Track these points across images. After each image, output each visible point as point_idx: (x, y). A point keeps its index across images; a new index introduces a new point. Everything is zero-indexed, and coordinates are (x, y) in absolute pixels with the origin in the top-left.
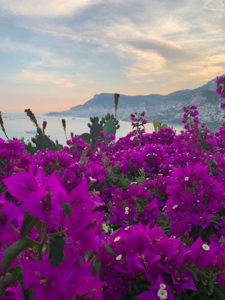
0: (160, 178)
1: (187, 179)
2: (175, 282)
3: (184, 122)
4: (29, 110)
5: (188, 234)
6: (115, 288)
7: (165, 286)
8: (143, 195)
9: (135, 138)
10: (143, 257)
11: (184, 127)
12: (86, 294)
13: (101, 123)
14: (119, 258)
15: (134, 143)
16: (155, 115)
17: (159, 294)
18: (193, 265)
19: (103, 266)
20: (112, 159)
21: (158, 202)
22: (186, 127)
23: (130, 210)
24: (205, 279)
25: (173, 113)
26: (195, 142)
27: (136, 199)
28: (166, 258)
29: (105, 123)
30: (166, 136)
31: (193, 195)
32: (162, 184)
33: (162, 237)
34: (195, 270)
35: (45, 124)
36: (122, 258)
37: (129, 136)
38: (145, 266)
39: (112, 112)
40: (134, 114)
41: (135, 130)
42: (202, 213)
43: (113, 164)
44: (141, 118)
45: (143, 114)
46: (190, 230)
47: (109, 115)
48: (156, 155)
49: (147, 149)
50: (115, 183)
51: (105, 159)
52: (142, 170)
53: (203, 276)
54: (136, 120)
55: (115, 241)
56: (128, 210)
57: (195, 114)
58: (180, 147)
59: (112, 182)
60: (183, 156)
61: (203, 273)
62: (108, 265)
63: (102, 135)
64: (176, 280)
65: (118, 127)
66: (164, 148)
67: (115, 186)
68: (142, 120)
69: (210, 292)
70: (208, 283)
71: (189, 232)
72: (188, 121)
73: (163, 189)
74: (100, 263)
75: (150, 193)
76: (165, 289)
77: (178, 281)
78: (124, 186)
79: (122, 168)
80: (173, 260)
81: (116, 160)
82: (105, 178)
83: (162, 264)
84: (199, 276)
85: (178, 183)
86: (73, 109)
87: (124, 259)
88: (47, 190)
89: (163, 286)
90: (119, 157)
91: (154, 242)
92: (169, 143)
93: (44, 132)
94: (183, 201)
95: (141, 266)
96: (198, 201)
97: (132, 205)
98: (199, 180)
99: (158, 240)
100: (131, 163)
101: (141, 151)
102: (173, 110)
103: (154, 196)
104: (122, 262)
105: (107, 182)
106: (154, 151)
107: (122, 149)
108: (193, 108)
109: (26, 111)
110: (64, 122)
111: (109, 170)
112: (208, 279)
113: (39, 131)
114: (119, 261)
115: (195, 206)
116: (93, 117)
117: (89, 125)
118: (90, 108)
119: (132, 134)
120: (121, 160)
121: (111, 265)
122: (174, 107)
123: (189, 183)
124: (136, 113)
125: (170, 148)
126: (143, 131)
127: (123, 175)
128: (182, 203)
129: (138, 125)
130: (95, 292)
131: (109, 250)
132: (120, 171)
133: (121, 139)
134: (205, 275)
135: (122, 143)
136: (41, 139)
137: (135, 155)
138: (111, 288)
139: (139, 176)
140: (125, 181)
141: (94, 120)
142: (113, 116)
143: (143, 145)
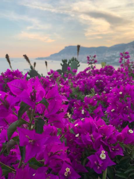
0: (104, 95)
1: (121, 93)
2: (111, 151)
3: (120, 62)
4: (25, 55)
5: (120, 126)
6: (75, 153)
7: (104, 152)
8: (93, 104)
9: (89, 72)
10: (92, 135)
11: (120, 65)
12: (57, 152)
13: (69, 63)
14: (77, 135)
15: (89, 75)
16: (102, 59)
17: (101, 156)
18: (123, 142)
19: (68, 141)
20: (74, 84)
21: (103, 109)
22: (122, 65)
23: (85, 112)
24: (129, 151)
25: (113, 58)
26: (127, 73)
27: (88, 105)
28: (106, 137)
29: (71, 63)
30: (109, 71)
31: (124, 103)
32: (105, 98)
33: (104, 125)
34: (123, 145)
35: (35, 64)
36: (79, 136)
37: (86, 70)
38: (93, 141)
39: (76, 57)
40: (89, 56)
41: (89, 67)
42: (129, 114)
43: (75, 87)
44: (93, 59)
45: (95, 57)
46: (121, 124)
47: (73, 58)
48: (102, 81)
49: (96, 77)
50: (76, 97)
51: (70, 84)
52: (93, 89)
53: (128, 149)
54: (90, 60)
55: (75, 126)
56: (84, 112)
57: (127, 57)
58: (117, 77)
59: (74, 96)
60: (119, 82)
61: (128, 147)
62: (71, 140)
63: (69, 69)
64: (112, 150)
65: (79, 66)
66: (107, 78)
67: (76, 99)
68: (94, 60)
69: (132, 158)
70: (131, 153)
71: (121, 125)
72: (123, 62)
73: (105, 100)
74: (66, 139)
75: (98, 103)
76: (105, 154)
77: (113, 151)
78: (81, 99)
79: (81, 89)
80: (110, 139)
81: (77, 84)
82: (70, 94)
83: (104, 140)
84: (126, 149)
85: (115, 96)
86: (52, 55)
87: (80, 136)
88: (33, 88)
89: (103, 152)
90: (79, 83)
91: (99, 127)
92: (110, 75)
93: (34, 68)
94: (118, 107)
95: (90, 141)
96: (127, 107)
97: (86, 109)
98: (128, 94)
99: (101, 126)
100: (86, 86)
101: (93, 79)
102: (114, 56)
103: (100, 105)
104: (79, 138)
105: (72, 96)
106: (101, 79)
107: (81, 78)
108: (127, 53)
109: (24, 56)
110: (46, 63)
111: (73, 89)
112: (131, 151)
113: (31, 67)
114: (77, 137)
115: (125, 110)
116: (64, 59)
117: (61, 64)
118: (62, 55)
119: (87, 69)
120: (80, 84)
121: (72, 140)
122: (114, 54)
123: (122, 96)
124: (90, 56)
125: (111, 78)
126: (95, 67)
127: (81, 93)
128: (117, 108)
129: (91, 63)
130: (62, 151)
131: (72, 131)
132: (79, 91)
133: (81, 72)
134: (129, 148)
135: (81, 75)
136: (33, 72)
137: (89, 81)
138: (72, 152)
139: (91, 93)
140: (82, 96)
141: (64, 61)
142: (76, 59)
143: (94, 75)
